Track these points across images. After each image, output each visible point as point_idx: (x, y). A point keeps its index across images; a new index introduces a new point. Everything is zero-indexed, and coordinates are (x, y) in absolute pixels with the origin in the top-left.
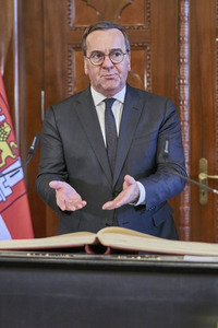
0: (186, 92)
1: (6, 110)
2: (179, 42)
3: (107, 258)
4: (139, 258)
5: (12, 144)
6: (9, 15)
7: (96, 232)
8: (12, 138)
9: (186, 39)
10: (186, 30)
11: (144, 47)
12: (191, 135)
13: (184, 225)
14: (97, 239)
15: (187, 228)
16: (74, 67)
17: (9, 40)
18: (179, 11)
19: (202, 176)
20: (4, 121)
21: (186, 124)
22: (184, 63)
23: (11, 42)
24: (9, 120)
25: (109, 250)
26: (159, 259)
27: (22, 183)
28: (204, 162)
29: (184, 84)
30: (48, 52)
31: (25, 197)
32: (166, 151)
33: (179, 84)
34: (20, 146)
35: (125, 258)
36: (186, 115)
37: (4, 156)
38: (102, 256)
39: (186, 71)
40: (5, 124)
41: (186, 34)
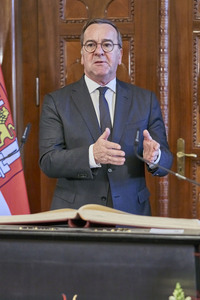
0: (166, 79)
1: (4, 96)
2: (160, 34)
3: (86, 231)
4: (113, 231)
5: (10, 126)
6: (7, 9)
7: (77, 209)
8: (10, 120)
9: (166, 31)
10: (166, 22)
11: (128, 38)
12: (170, 117)
13: (163, 198)
14: (78, 215)
15: (166, 200)
16: (65, 56)
17: (6, 31)
18: (160, 4)
19: (180, 155)
20: (3, 106)
21: (166, 107)
22: (164, 53)
23: (9, 34)
24: (7, 105)
25: (88, 224)
26: (129, 231)
27: (19, 161)
28: (181, 142)
29: (164, 72)
30: (41, 41)
31: (22, 173)
33: (160, 72)
34: (17, 128)
36: (166, 100)
37: (3, 137)
38: (82, 229)
39: (165, 60)
40: (4, 109)
41: (166, 26)
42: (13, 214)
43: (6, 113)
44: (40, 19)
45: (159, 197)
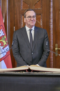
0: (52, 26)
2: (50, 13)
3: (32, 73)
4: (40, 73)
5: (6, 41)
6: (6, 6)
9: (52, 12)
11: (41, 14)
12: (53, 38)
13: (51, 62)
14: (29, 68)
15: (52, 63)
16: (22, 20)
17: (5, 13)
18: (50, 4)
19: (56, 49)
20: (4, 35)
21: (52, 35)
23: (6, 14)
24: (6, 35)
25: (32, 71)
26: (45, 73)
28: (57, 45)
30: (15, 16)
32: (47, 45)
33: (50, 24)
34: (8, 42)
35: (36, 73)
36: (52, 32)
37: (4, 44)
38: (30, 72)
39: (52, 21)
41: (52, 10)
42: (7, 68)
43: (5, 37)
44: (15, 9)
45: (50, 61)
